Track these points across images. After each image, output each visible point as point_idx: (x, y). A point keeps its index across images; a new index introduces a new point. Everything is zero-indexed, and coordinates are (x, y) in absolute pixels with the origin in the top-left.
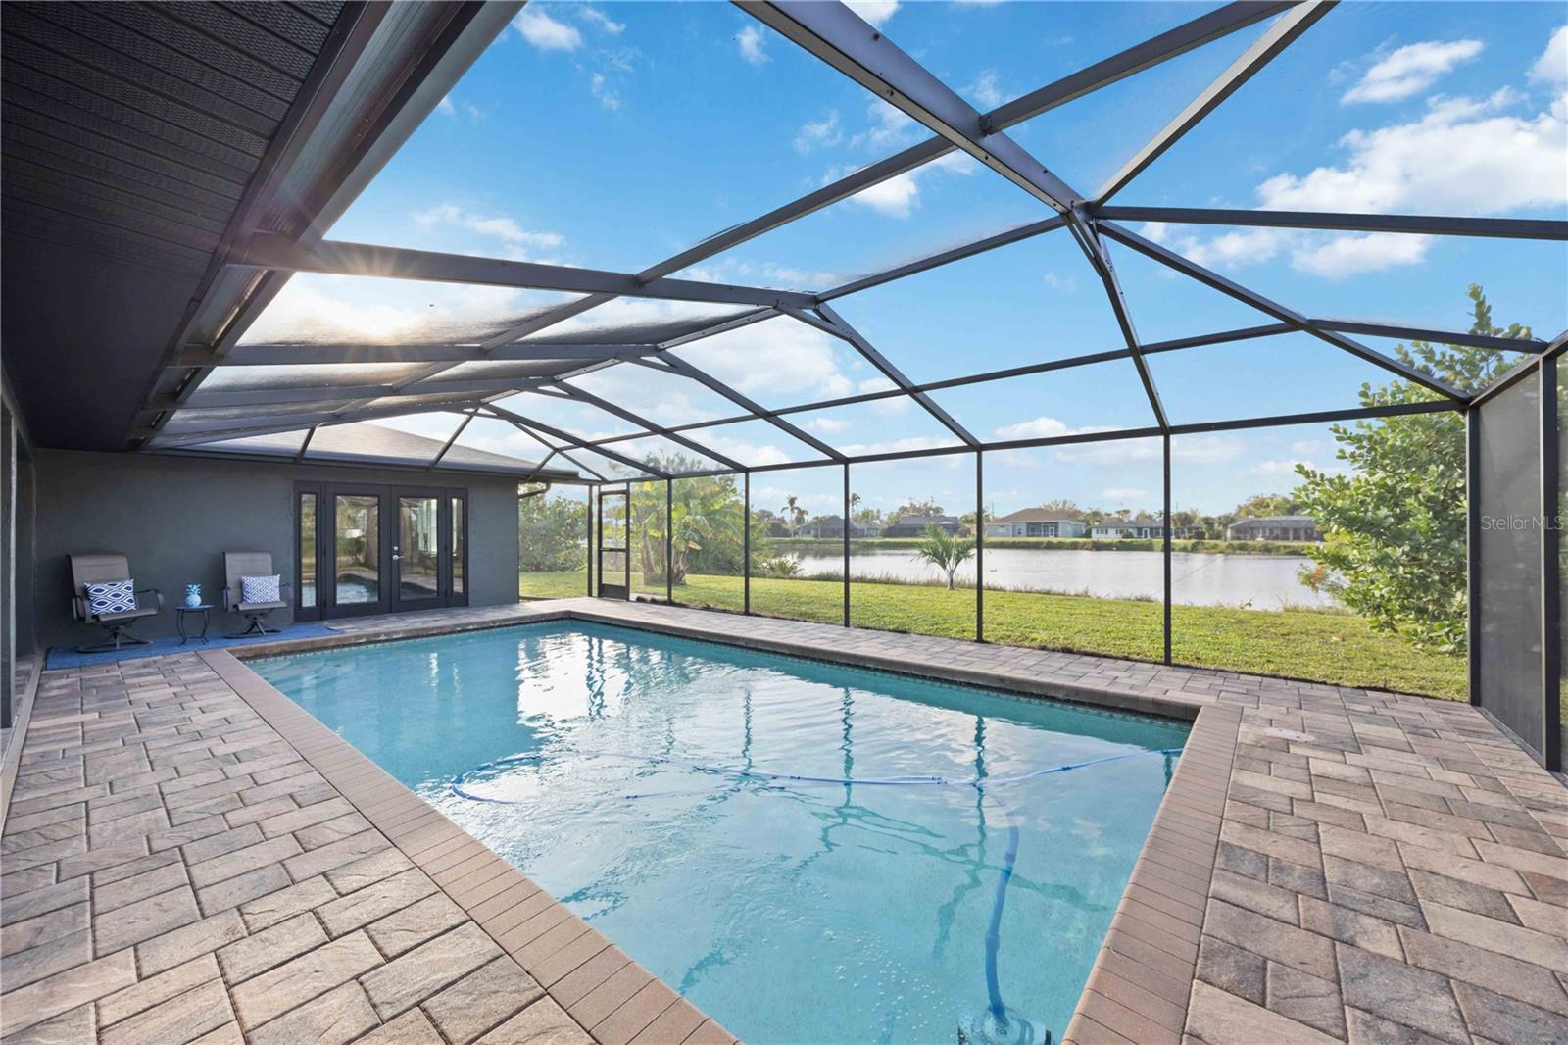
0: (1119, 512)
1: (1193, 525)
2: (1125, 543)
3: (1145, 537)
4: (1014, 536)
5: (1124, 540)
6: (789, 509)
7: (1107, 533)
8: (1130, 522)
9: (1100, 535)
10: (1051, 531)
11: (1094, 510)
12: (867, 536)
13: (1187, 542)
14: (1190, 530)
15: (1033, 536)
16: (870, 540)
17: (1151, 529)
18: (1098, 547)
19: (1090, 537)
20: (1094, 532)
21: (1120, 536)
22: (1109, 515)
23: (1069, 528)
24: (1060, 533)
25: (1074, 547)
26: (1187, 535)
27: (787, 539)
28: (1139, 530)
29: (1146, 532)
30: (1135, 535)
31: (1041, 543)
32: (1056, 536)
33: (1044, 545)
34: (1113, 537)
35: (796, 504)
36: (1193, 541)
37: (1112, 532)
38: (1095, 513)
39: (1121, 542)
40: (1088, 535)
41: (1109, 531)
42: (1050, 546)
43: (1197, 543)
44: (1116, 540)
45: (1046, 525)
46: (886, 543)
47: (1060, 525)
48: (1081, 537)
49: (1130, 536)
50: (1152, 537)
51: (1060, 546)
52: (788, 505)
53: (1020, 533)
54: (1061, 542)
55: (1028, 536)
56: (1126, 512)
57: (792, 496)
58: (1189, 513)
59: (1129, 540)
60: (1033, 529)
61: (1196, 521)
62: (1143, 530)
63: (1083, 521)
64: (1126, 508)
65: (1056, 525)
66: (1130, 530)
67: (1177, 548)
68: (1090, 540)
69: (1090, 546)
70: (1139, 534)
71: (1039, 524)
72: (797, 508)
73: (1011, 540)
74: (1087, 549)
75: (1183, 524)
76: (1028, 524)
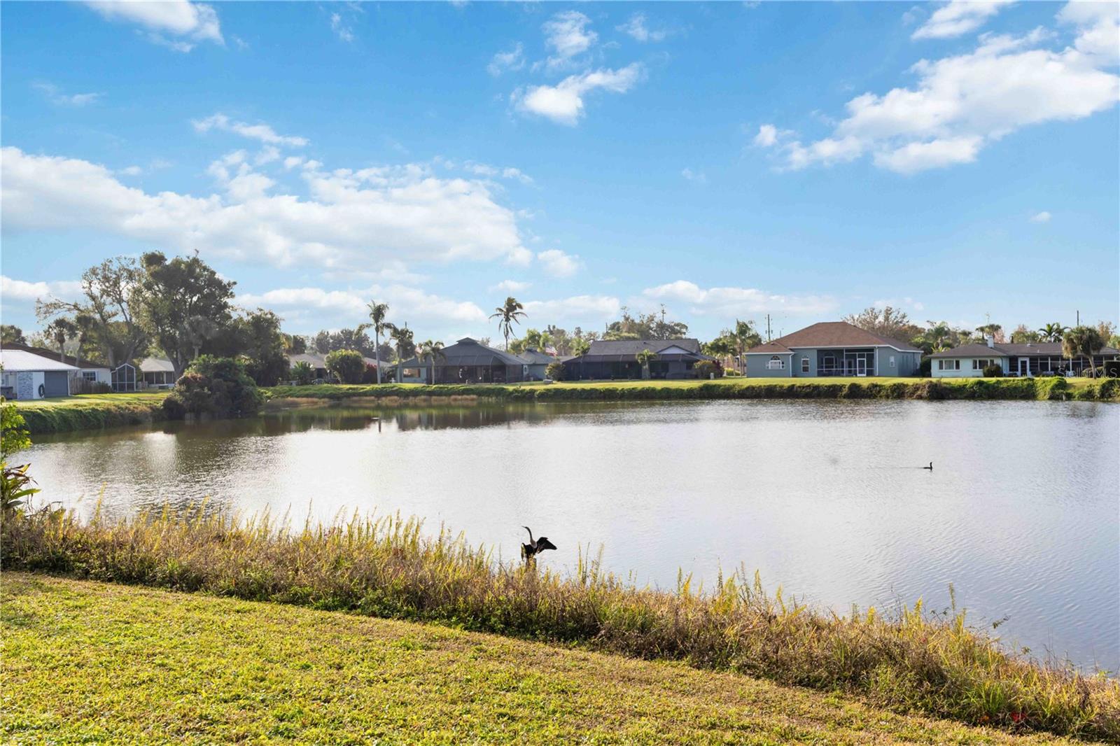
0: (982, 329)
1: (1103, 351)
2: (986, 386)
3: (1024, 373)
4: (794, 376)
5: (985, 379)
6: (374, 327)
7: (958, 367)
8: (998, 346)
9: (945, 372)
10: (862, 363)
11: (938, 325)
12: (528, 379)
13: (1092, 381)
14: (1098, 360)
15: (829, 374)
16: (527, 387)
17: (1033, 359)
18: (939, 394)
19: (930, 376)
20: (935, 365)
21: (980, 372)
22: (966, 334)
23: (892, 359)
24: (877, 370)
25: (899, 393)
26: (1093, 370)
27: (368, 387)
28: (1013, 360)
29: (1024, 363)
30: (1006, 370)
31: (841, 387)
32: (870, 374)
33: (845, 391)
34: (967, 375)
35: (388, 317)
36: (1104, 379)
37: (966, 365)
38: (940, 332)
39: (980, 383)
40: (925, 370)
41: (962, 363)
42: (856, 394)
43: (1111, 383)
44: (972, 380)
45: (852, 353)
46: (557, 391)
47: (877, 353)
48: (914, 375)
49: (997, 372)
50: (1034, 373)
51: (873, 394)
52: (372, 321)
53: (806, 369)
54: (875, 386)
55: (820, 374)
56: (994, 328)
57: (378, 304)
58: (1098, 329)
59: (993, 380)
60: (830, 361)
61: (1109, 344)
62: (1020, 360)
63: (918, 346)
64: (996, 323)
65: (869, 352)
66: (998, 362)
67: (1076, 393)
68: (925, 380)
69: (925, 393)
70: (1013, 368)
71: (840, 351)
72: (388, 326)
73: (786, 382)
74: (920, 398)
75: (1086, 349)
76: (820, 351)
